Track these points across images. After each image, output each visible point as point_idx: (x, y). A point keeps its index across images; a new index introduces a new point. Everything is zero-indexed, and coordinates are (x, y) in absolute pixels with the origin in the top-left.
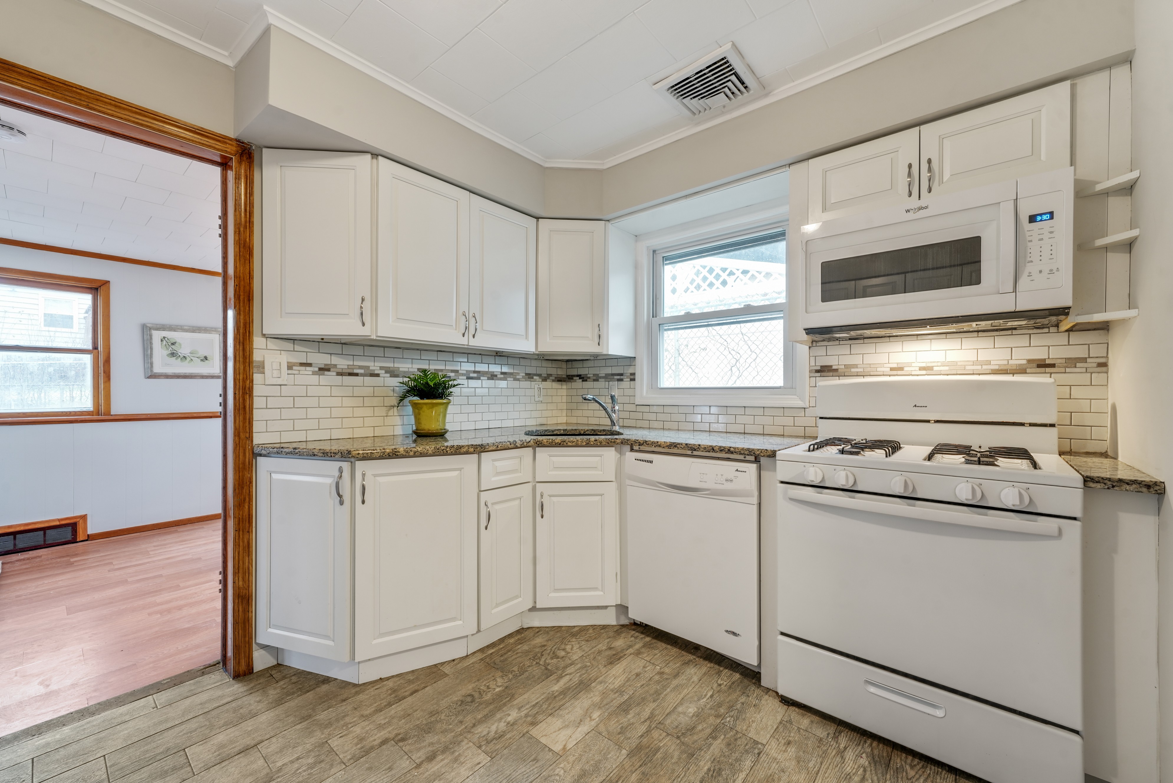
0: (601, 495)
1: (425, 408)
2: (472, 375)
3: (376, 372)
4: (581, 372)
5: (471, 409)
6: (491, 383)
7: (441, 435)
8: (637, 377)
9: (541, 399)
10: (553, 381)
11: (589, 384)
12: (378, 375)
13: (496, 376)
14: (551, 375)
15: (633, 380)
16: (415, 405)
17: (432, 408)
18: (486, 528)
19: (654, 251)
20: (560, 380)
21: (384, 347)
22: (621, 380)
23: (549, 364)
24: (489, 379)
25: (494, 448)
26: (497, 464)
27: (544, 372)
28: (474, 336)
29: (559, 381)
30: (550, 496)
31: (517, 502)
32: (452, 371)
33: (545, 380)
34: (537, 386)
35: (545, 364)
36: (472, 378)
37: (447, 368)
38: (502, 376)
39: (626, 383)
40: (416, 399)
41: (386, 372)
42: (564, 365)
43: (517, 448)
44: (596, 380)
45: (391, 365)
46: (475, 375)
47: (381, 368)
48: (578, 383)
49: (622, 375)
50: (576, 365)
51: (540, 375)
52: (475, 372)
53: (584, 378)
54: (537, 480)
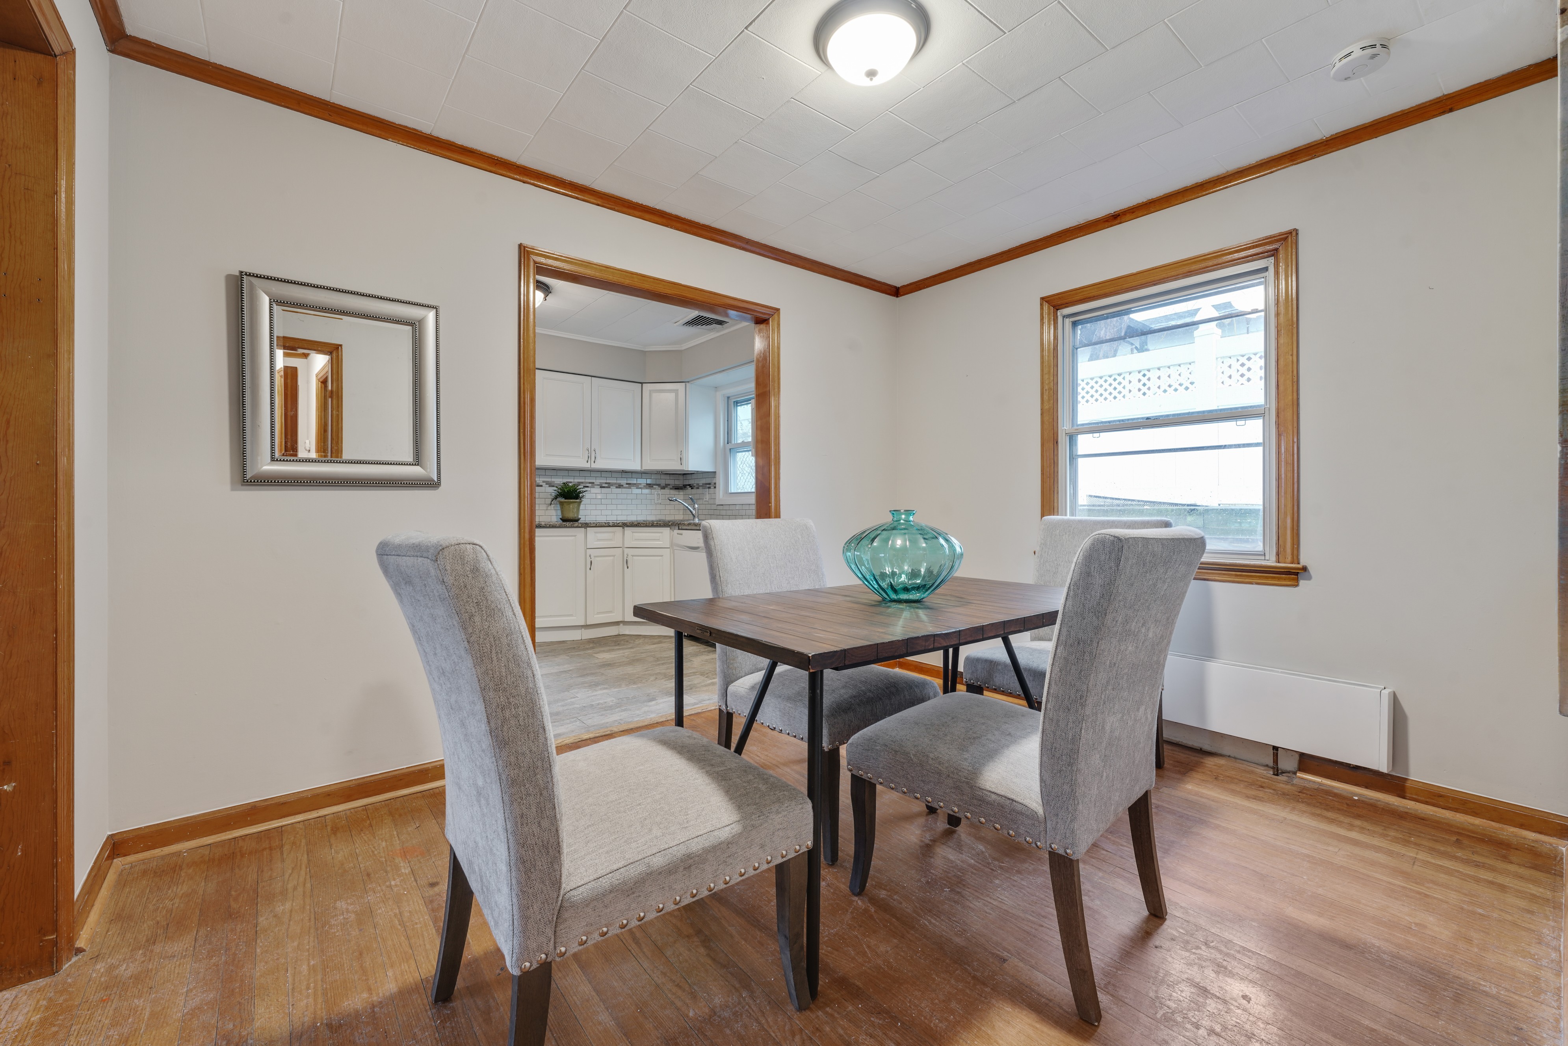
0: (662, 556)
1: (565, 505)
2: (604, 485)
3: (540, 484)
4: (691, 482)
5: (604, 507)
6: (619, 490)
7: (577, 520)
8: (717, 486)
9: (660, 501)
10: (671, 489)
11: (694, 491)
12: (541, 486)
13: (623, 486)
14: (669, 485)
15: (715, 487)
16: (561, 504)
17: (569, 504)
18: (590, 569)
19: (728, 398)
20: (677, 488)
21: (545, 469)
22: (709, 488)
23: (668, 477)
24: (617, 487)
25: (594, 525)
26: (598, 535)
27: (663, 483)
28: (594, 462)
29: (675, 489)
30: (633, 556)
31: (612, 558)
32: (590, 483)
33: (663, 488)
34: (656, 493)
35: (663, 477)
36: (604, 487)
37: (586, 481)
38: (627, 486)
39: (712, 490)
40: (563, 500)
41: (546, 484)
42: (681, 477)
43: (610, 526)
44: (698, 488)
45: (549, 480)
46: (607, 485)
47: (543, 482)
48: (689, 490)
49: (710, 484)
50: (689, 477)
51: (659, 485)
52: (606, 483)
53: (692, 487)
54: (625, 546)
